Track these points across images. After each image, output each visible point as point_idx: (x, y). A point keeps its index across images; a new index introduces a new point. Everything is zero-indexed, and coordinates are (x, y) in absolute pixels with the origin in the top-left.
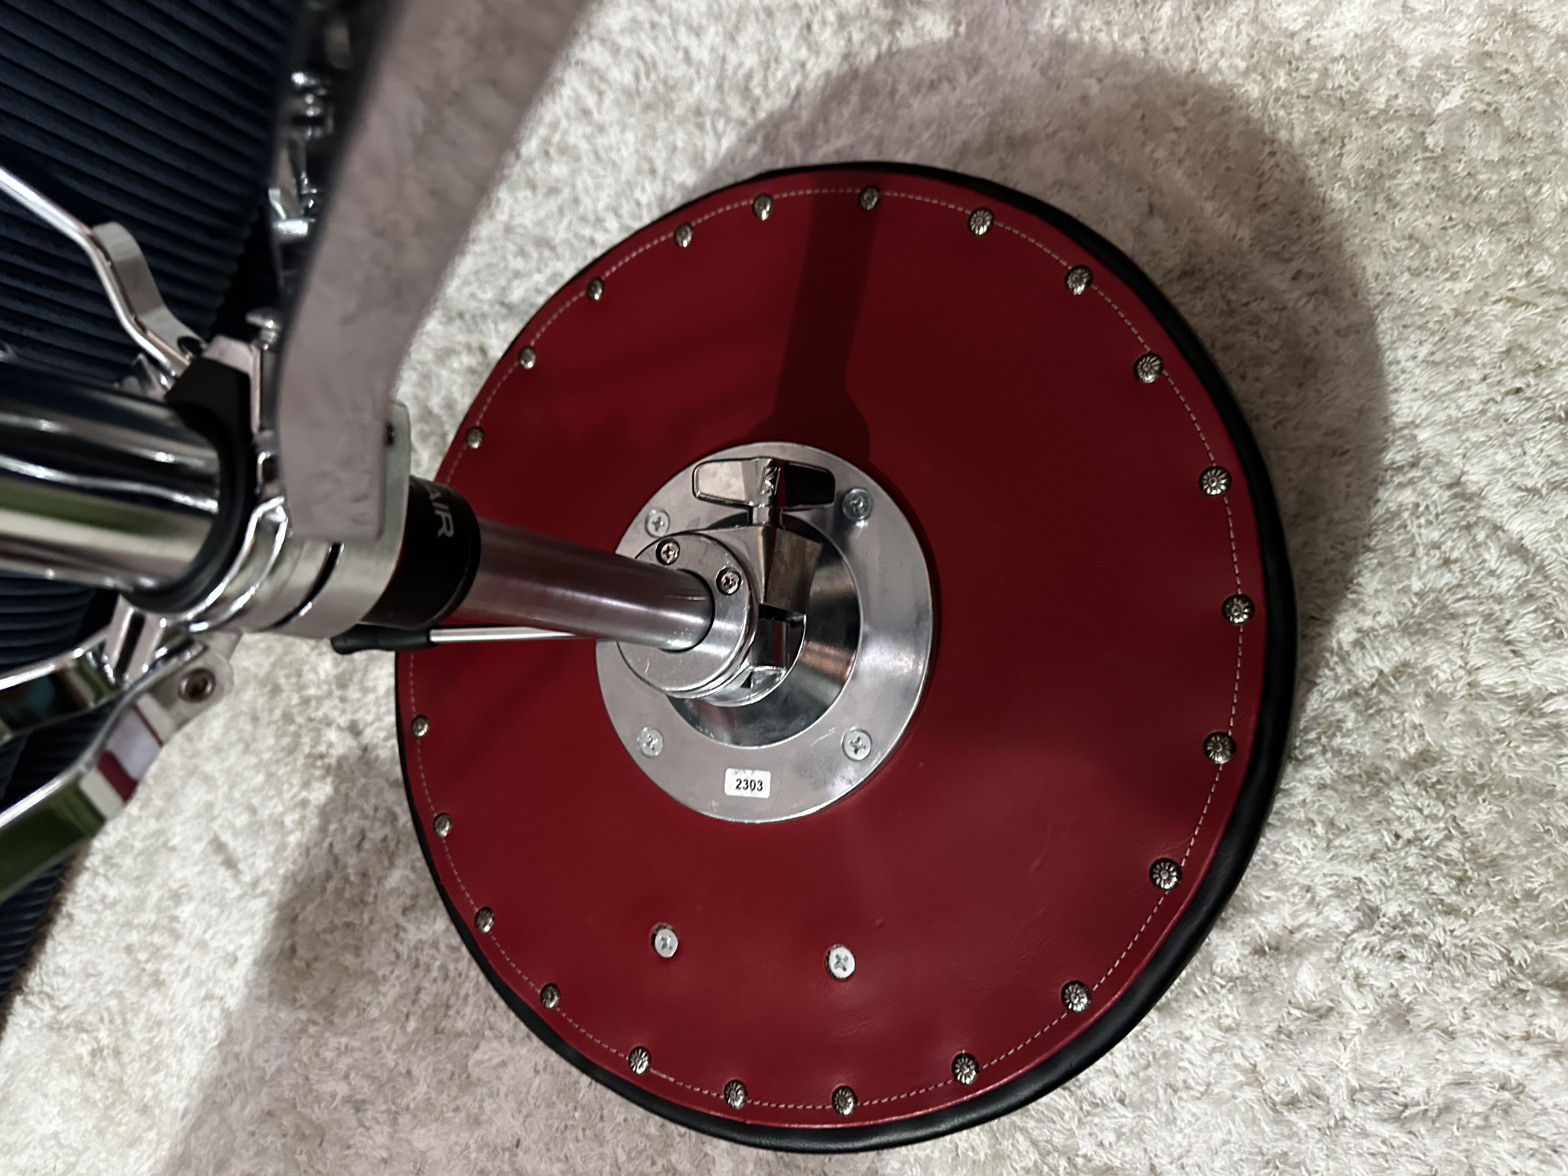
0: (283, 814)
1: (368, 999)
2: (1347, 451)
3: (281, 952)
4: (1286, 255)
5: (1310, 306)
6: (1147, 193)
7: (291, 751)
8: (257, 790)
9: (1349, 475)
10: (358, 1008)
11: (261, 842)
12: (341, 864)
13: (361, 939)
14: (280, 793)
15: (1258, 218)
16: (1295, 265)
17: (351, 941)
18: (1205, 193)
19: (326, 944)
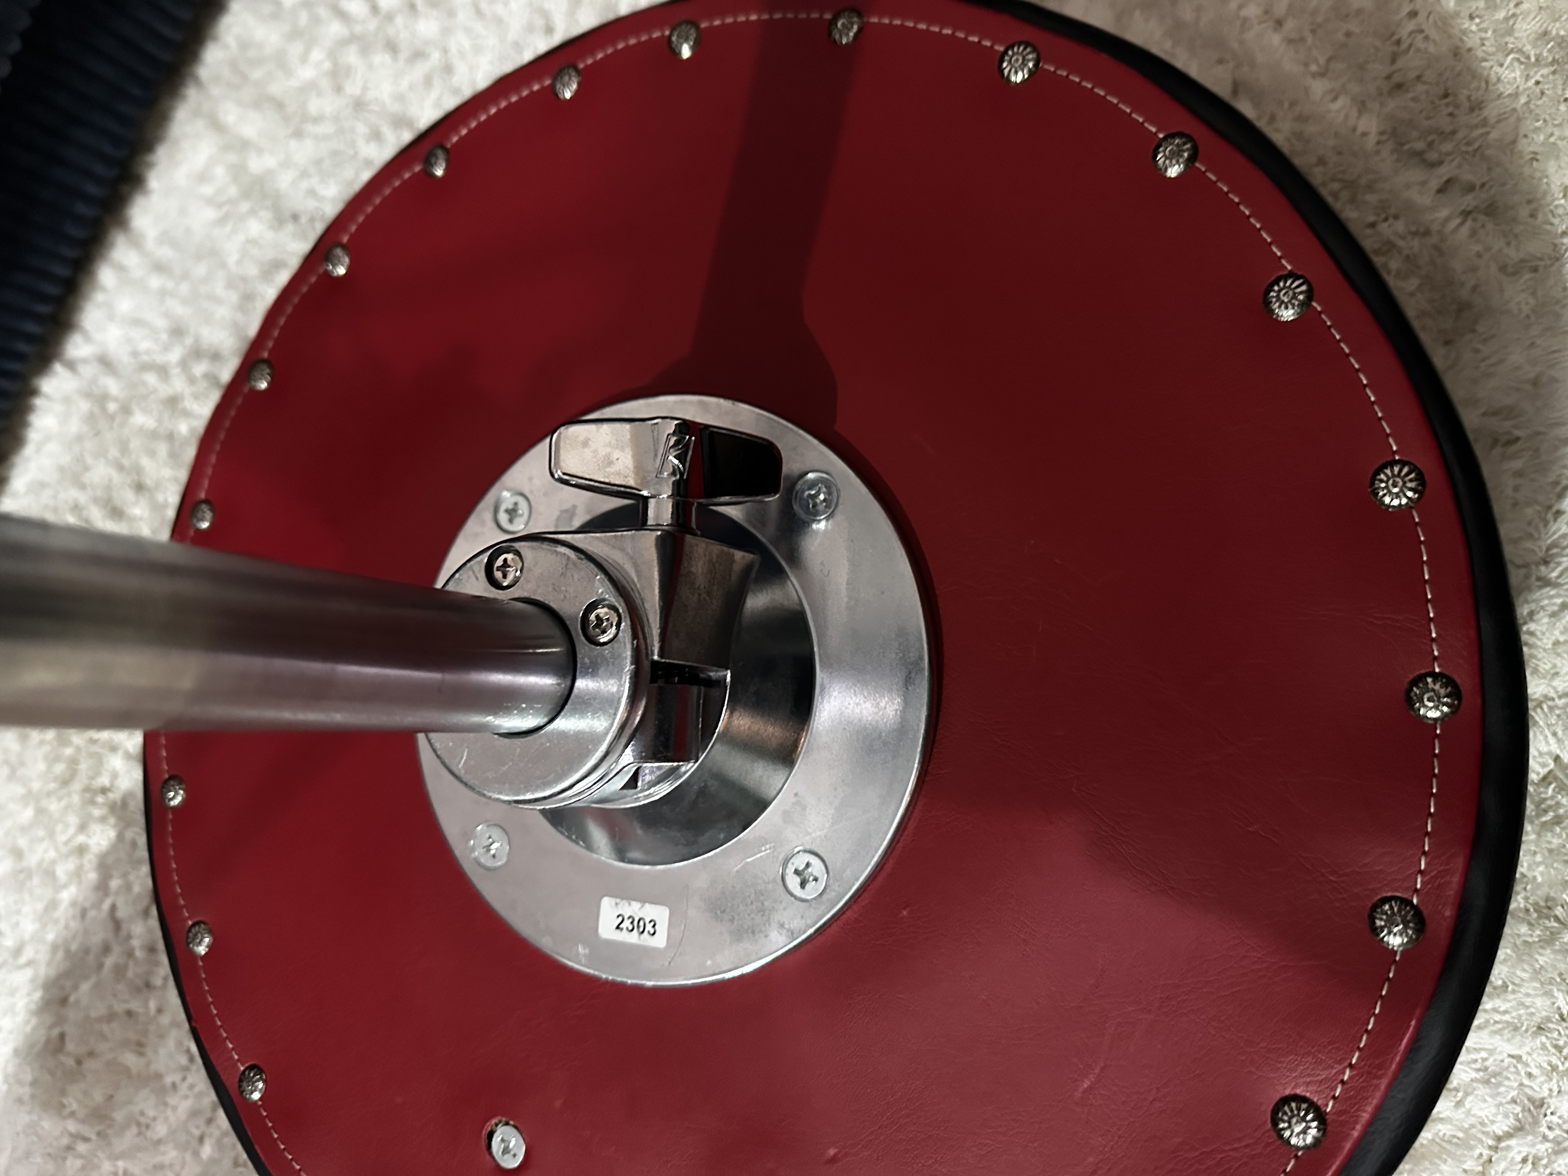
0: (54, 862)
1: (151, 1113)
2: (1518, 439)
3: (48, 1041)
4: (1433, 156)
5: (1465, 231)
6: (1231, 65)
7: (65, 782)
8: (24, 829)
9: (1519, 474)
10: (139, 1125)
11: (26, 897)
12: (124, 933)
13: (145, 1033)
14: (51, 834)
15: (1391, 104)
16: (1444, 172)
17: (132, 1036)
18: (1314, 68)
19: (103, 1037)
